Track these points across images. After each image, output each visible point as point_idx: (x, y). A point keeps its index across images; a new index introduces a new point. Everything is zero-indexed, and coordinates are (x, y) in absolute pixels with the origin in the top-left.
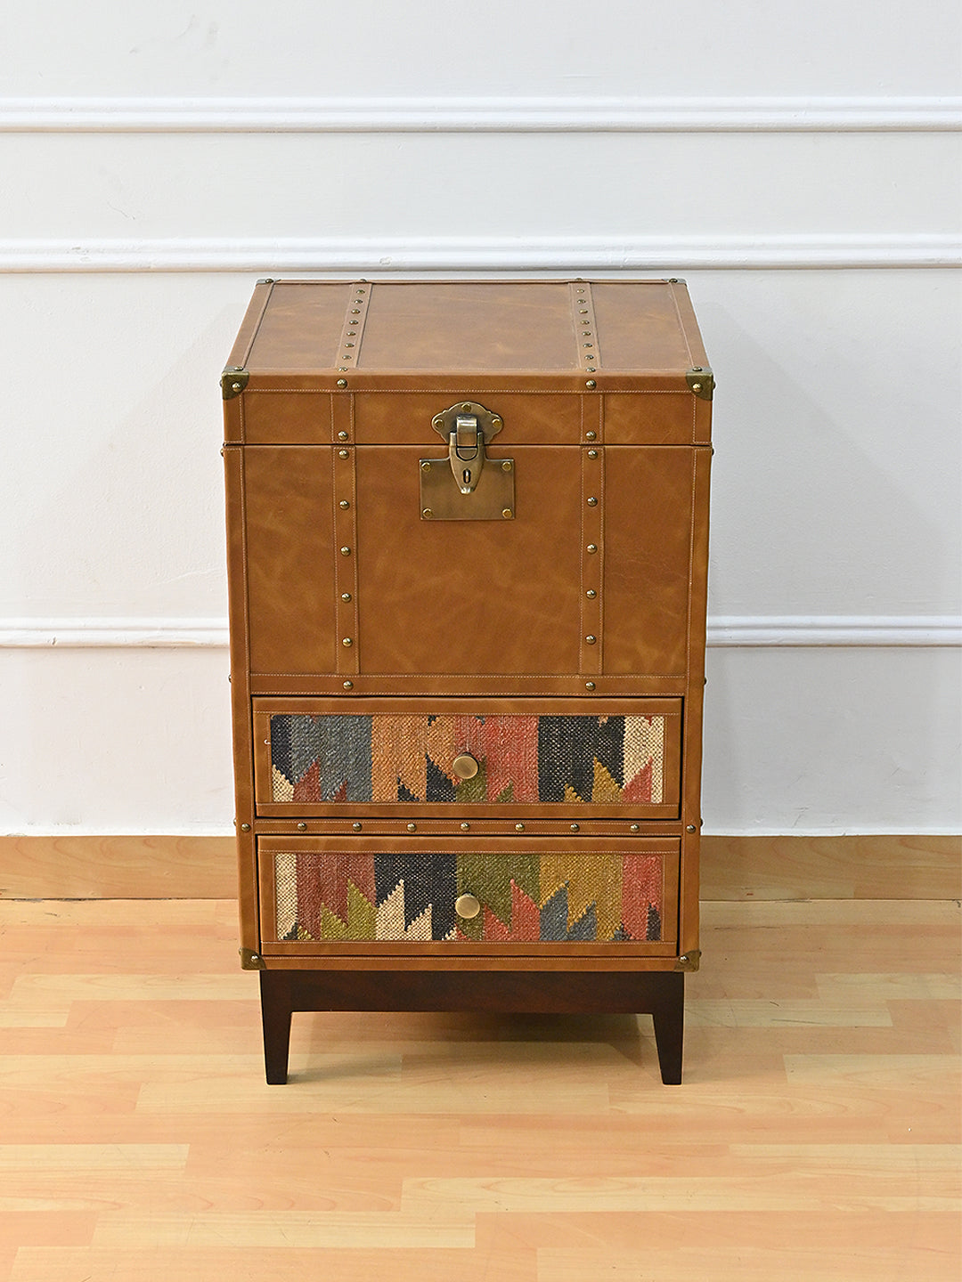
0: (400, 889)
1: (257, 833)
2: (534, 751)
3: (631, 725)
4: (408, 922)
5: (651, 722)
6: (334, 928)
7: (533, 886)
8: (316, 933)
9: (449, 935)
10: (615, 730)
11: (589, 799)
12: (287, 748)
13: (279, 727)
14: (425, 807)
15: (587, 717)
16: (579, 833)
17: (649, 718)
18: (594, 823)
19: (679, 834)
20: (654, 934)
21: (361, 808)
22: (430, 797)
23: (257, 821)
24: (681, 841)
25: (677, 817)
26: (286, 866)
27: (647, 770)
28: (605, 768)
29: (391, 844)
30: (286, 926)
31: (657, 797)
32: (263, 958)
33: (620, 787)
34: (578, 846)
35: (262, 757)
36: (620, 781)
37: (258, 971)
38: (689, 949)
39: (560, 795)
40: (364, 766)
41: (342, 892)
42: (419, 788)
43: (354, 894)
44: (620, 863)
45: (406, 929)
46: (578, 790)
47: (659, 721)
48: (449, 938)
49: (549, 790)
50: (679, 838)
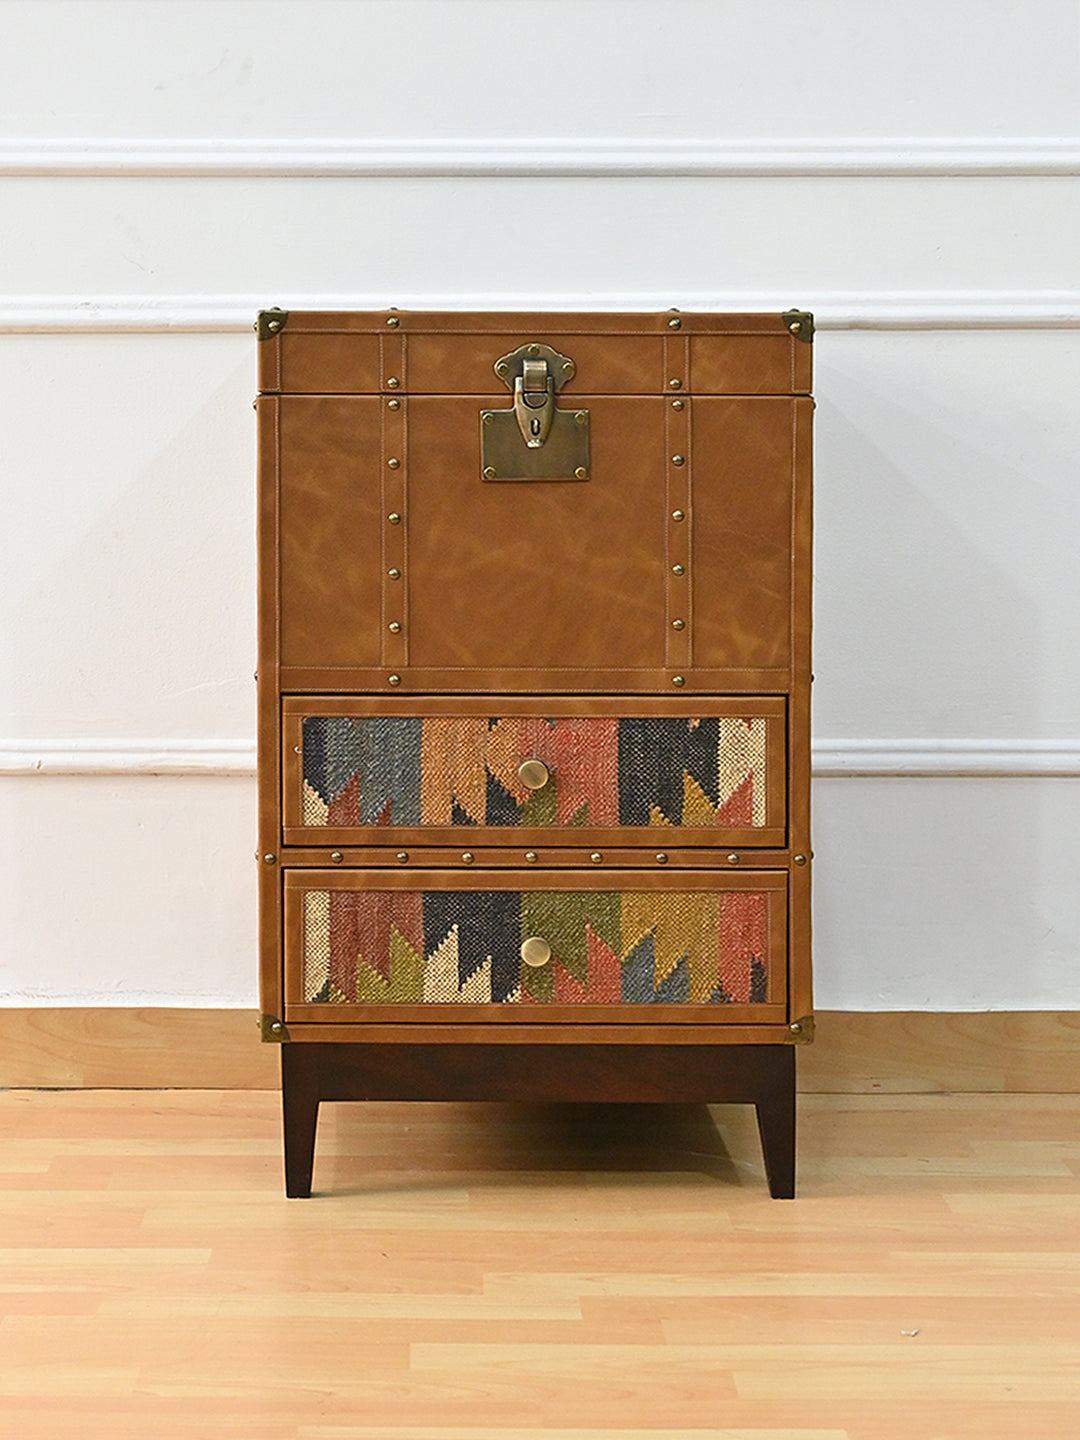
0: (453, 936)
1: (283, 865)
2: (612, 762)
3: (727, 729)
4: (463, 980)
5: (750, 725)
6: (373, 988)
7: (612, 932)
8: (351, 994)
9: (512, 995)
10: (708, 736)
11: (678, 822)
12: (321, 758)
13: (313, 730)
14: (485, 832)
15: (674, 720)
16: (667, 865)
17: (747, 720)
18: (685, 851)
19: (786, 866)
20: (759, 996)
21: (407, 834)
22: (490, 819)
23: (284, 851)
24: (788, 875)
25: (783, 845)
26: (317, 906)
27: (746, 786)
28: (697, 784)
29: (443, 879)
30: (315, 986)
31: (759, 820)
32: (287, 1026)
33: (716, 807)
34: (665, 881)
35: (292, 769)
36: (715, 799)
37: (280, 1045)
38: (802, 1015)
39: (644, 818)
40: (412, 781)
41: (384, 942)
42: (477, 810)
43: (398, 943)
44: (716, 903)
45: (460, 989)
46: (665, 811)
47: (760, 725)
48: (511, 1000)
49: (631, 811)
50: (786, 872)
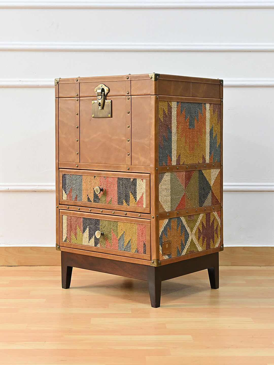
0: (88, 229)
1: (59, 208)
2: (116, 188)
3: (139, 181)
4: (89, 240)
5: (142, 181)
6: (74, 241)
7: (116, 232)
8: (70, 241)
9: (98, 245)
10: (134, 183)
11: (129, 205)
12: (65, 184)
13: (64, 176)
14: (94, 204)
15: (128, 179)
16: (126, 216)
17: (142, 180)
18: (130, 213)
19: (150, 219)
20: (145, 252)
21: (79, 204)
22: (94, 201)
23: (60, 205)
24: (151, 221)
25: (149, 213)
26: (65, 219)
27: (142, 197)
28: (132, 195)
29: (86, 215)
30: (64, 237)
31: (144, 206)
32: (60, 247)
33: (136, 202)
34: (126, 220)
35: (61, 186)
36: (136, 199)
37: (61, 251)
38: (154, 258)
39: (122, 203)
40: (80, 190)
41: (76, 230)
42: (92, 198)
43: (78, 230)
44: (136, 227)
45: (89, 242)
46: (126, 202)
47: (144, 181)
48: (98, 246)
49: (120, 201)
50: (150, 220)
